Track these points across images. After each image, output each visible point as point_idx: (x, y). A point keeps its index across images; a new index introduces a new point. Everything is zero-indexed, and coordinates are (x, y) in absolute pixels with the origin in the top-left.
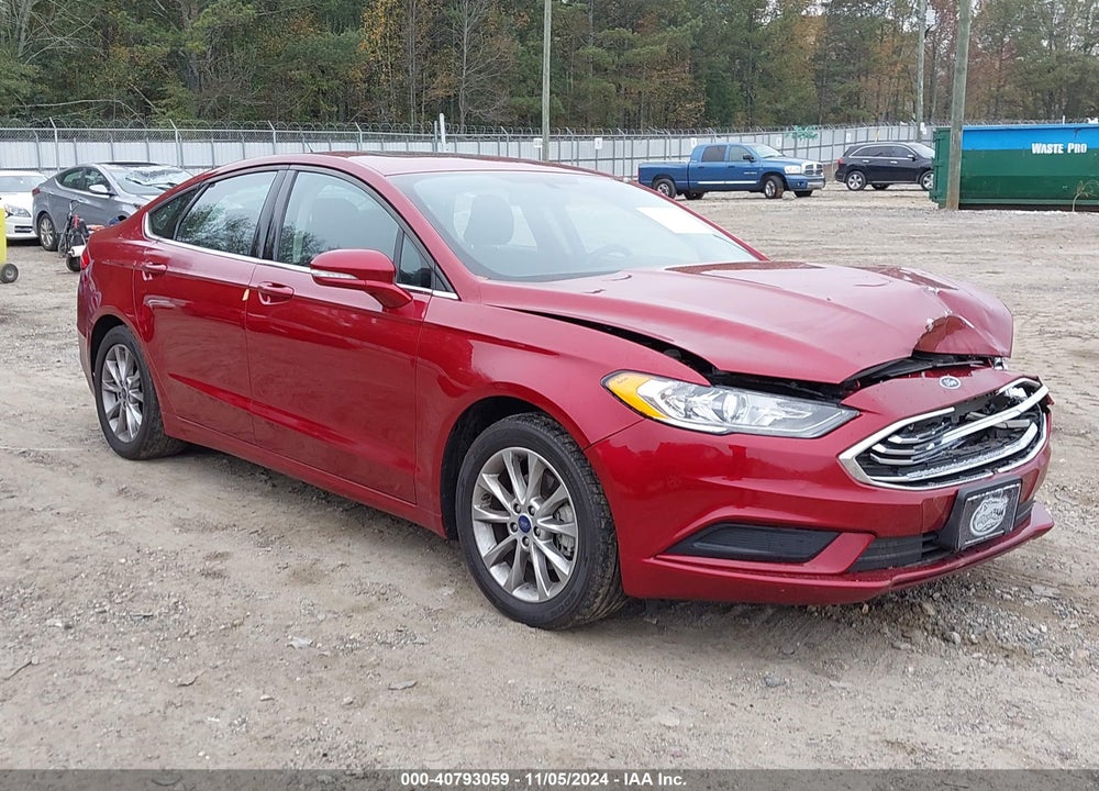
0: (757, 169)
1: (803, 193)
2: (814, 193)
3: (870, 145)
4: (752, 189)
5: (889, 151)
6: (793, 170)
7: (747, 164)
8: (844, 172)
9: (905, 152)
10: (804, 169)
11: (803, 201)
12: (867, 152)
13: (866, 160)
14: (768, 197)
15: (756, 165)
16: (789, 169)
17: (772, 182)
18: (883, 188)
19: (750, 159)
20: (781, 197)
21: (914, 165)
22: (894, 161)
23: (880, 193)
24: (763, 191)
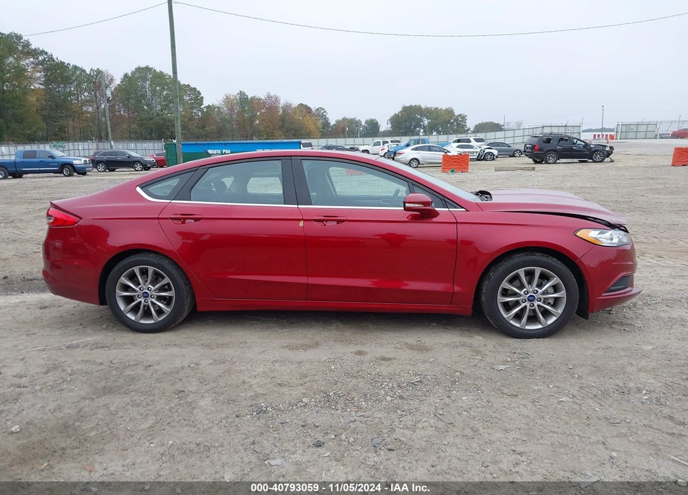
0: (56, 162)
1: (84, 174)
2: (87, 173)
3: (105, 151)
4: (55, 172)
5: (116, 153)
6: (78, 162)
7: (51, 160)
8: (95, 163)
9: (124, 154)
10: (83, 162)
11: (84, 178)
12: (105, 154)
13: (105, 158)
14: (65, 176)
15: (56, 160)
16: (75, 162)
17: (67, 168)
18: (113, 170)
19: (52, 157)
20: (73, 176)
21: (128, 160)
22: (119, 158)
23: (113, 173)
24: (62, 172)
